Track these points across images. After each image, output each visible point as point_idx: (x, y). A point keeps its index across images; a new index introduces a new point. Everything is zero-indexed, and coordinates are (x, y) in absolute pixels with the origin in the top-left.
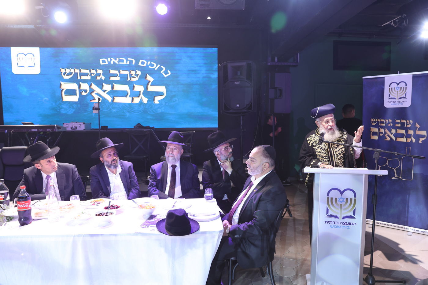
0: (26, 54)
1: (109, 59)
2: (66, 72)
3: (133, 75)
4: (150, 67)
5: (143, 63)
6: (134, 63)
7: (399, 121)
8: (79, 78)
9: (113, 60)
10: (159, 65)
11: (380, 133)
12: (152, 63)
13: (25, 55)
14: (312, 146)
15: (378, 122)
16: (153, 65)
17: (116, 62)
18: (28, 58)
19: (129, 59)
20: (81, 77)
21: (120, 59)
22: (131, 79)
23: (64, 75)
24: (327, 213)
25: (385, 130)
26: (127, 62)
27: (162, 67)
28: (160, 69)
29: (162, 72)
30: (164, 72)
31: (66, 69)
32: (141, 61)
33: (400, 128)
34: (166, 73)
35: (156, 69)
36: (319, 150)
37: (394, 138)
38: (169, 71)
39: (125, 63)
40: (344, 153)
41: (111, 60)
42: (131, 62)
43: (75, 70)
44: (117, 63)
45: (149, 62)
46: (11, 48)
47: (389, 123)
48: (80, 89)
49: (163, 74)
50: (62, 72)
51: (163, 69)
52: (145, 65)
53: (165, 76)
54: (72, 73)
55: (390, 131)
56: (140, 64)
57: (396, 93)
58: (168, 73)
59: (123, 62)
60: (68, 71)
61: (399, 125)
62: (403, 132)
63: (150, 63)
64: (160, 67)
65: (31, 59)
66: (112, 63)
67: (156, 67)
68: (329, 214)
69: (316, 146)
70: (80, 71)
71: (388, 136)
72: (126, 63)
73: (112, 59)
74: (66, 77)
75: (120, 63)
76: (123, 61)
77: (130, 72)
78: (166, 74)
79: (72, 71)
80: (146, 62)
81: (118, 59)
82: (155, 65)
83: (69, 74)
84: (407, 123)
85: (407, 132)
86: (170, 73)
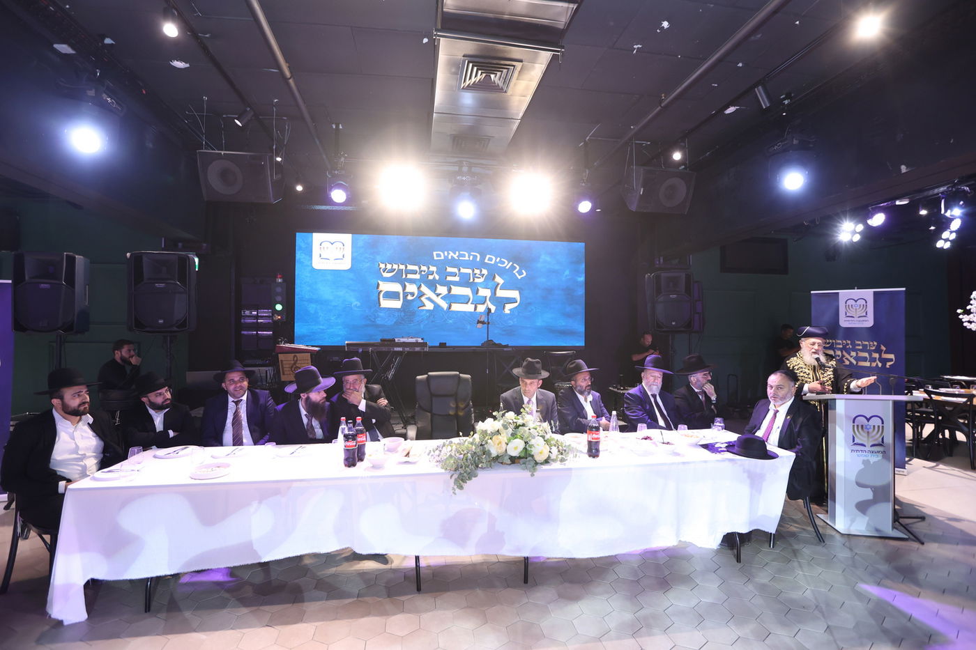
0: (333, 242)
1: (446, 253)
2: (387, 268)
3: (477, 275)
4: (499, 265)
5: (490, 259)
6: (478, 259)
7: (860, 343)
8: (404, 276)
9: (451, 254)
10: (511, 263)
11: (836, 356)
12: (502, 259)
13: (332, 244)
14: (793, 369)
15: (833, 343)
16: (504, 263)
17: (455, 256)
18: (336, 248)
19: (472, 253)
20: (406, 276)
21: (461, 252)
22: (474, 280)
23: (384, 272)
24: (854, 441)
25: (842, 352)
26: (469, 257)
27: (515, 265)
28: (513, 268)
29: (514, 272)
30: (517, 272)
31: (387, 263)
32: (488, 256)
33: (861, 350)
34: (520, 273)
35: (507, 267)
36: (802, 374)
37: (855, 362)
38: (523, 271)
39: (467, 258)
40: (832, 380)
41: (448, 254)
42: (475, 257)
43: (399, 266)
44: (457, 258)
45: (499, 259)
46: (314, 234)
47: (848, 344)
48: (406, 291)
49: (517, 274)
50: (380, 268)
51: (516, 268)
52: (493, 262)
53: (519, 277)
54: (395, 269)
55: (849, 354)
56: (486, 261)
57: (854, 311)
58: (523, 274)
60: (389, 267)
61: (861, 347)
62: (866, 355)
63: (500, 260)
64: (512, 265)
65: (339, 249)
66: (450, 258)
67: (507, 264)
68: (855, 442)
69: (798, 369)
70: (406, 267)
71: (847, 359)
73: (450, 252)
74: (386, 275)
75: (460, 258)
76: (464, 256)
77: (473, 271)
78: (520, 275)
79: (395, 266)
80: (494, 258)
81: (457, 253)
82: (506, 262)
83: (389, 272)
84: (870, 345)
85: (870, 355)
86: (525, 274)
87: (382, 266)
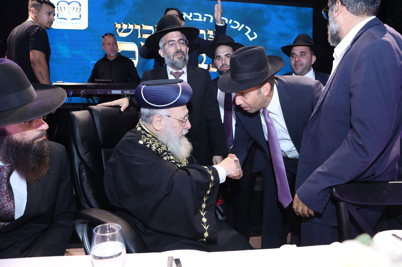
0: (69, 2)
2: (122, 29)
3: (210, 36)
4: (231, 26)
6: (211, 21)
8: (139, 36)
10: (243, 25)
12: (235, 22)
13: (69, 4)
16: (236, 25)
17: (190, 17)
18: (72, 9)
19: (205, 15)
20: (141, 36)
21: (195, 14)
23: (120, 32)
26: (202, 18)
27: (247, 27)
28: (244, 30)
29: (246, 34)
30: (249, 34)
31: (123, 23)
34: (252, 35)
35: (239, 30)
38: (255, 33)
39: (200, 19)
42: (208, 18)
43: (134, 26)
44: (191, 19)
45: (231, 21)
49: (248, 36)
50: (116, 28)
51: (247, 30)
53: (251, 39)
54: (131, 29)
58: (254, 36)
59: (199, 19)
60: (125, 27)
63: (233, 22)
64: (244, 27)
65: (75, 9)
67: (239, 27)
70: (141, 27)
72: (202, 20)
74: (122, 35)
75: (194, 19)
76: (198, 17)
77: (207, 32)
78: (251, 37)
79: (131, 27)
80: (227, 20)
81: (191, 14)
82: (239, 24)
83: (128, 30)
86: (256, 36)
87: (118, 26)
